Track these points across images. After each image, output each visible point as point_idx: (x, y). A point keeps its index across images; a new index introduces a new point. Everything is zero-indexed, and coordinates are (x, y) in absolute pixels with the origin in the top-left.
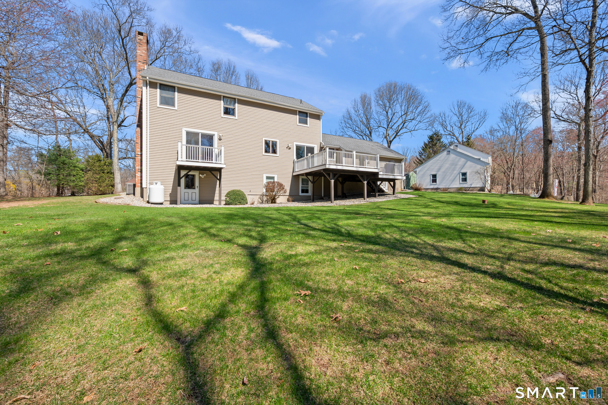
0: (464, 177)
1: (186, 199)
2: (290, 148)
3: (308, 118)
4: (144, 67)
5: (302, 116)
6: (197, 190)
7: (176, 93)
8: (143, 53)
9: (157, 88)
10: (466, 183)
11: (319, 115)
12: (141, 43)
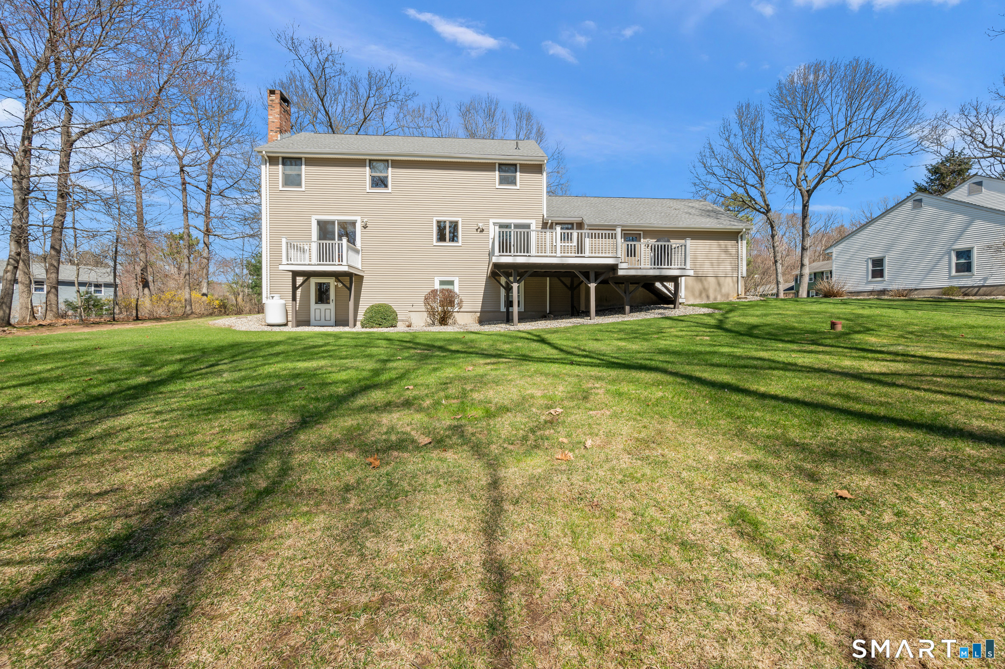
0: (963, 261)
1: (318, 318)
2: (482, 231)
3: (518, 174)
4: (277, 137)
5: (505, 171)
6: (332, 306)
7: (303, 167)
8: (276, 118)
9: (278, 165)
10: (971, 277)
11: (541, 165)
12: (274, 105)
